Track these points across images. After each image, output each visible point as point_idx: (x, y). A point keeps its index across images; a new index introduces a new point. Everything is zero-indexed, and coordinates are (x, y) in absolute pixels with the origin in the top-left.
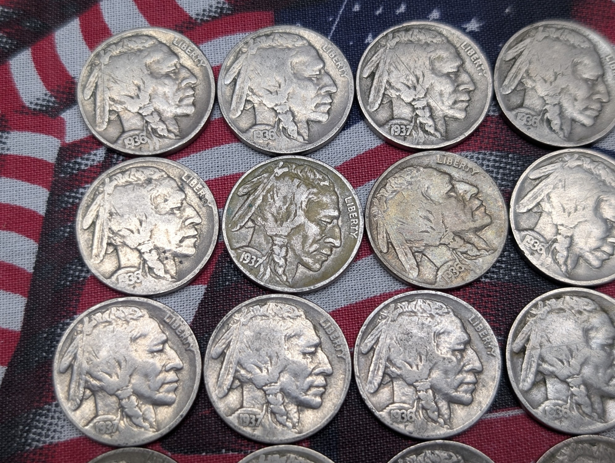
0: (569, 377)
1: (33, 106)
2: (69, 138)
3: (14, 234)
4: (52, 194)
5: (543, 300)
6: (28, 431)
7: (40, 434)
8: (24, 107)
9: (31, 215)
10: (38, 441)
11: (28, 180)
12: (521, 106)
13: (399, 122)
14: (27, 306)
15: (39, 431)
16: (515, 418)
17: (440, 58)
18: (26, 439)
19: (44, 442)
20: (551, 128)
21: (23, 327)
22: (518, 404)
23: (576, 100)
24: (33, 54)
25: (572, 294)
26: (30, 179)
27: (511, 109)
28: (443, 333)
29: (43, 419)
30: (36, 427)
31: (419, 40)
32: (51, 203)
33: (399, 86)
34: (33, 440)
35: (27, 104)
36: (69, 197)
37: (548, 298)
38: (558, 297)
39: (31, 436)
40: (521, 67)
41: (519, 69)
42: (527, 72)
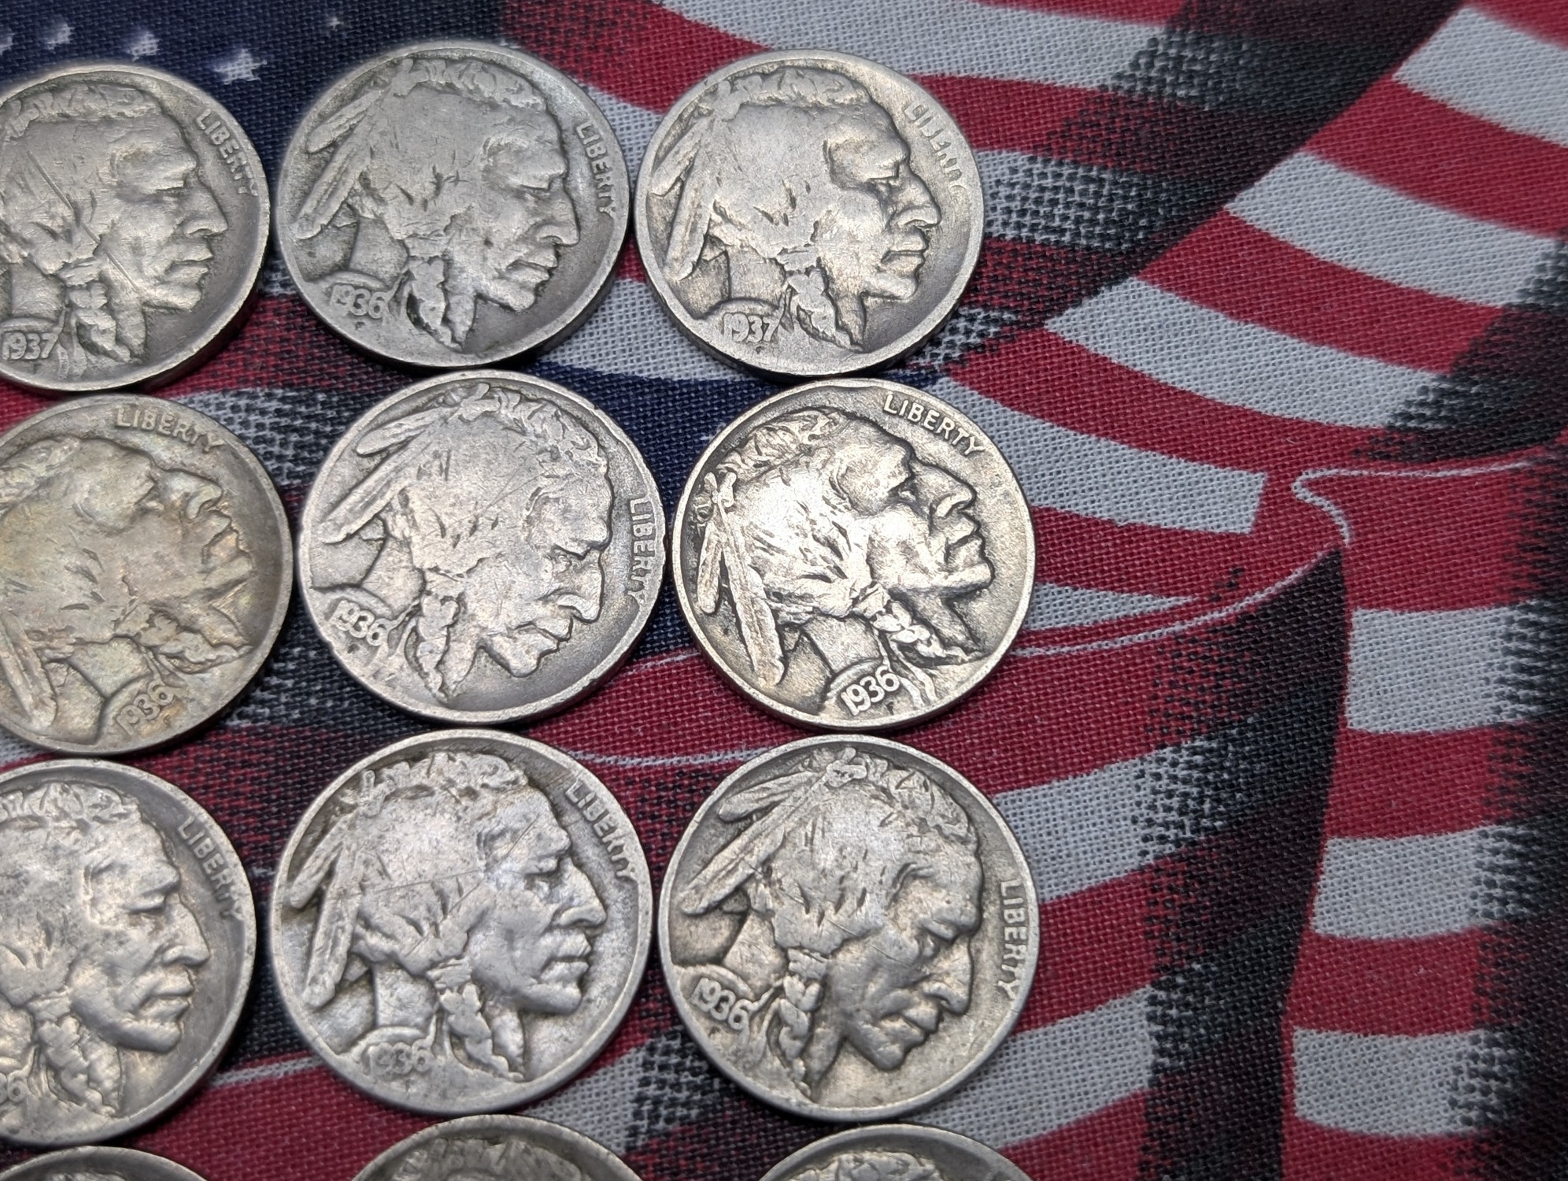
0: (433, 965)
5: (376, 768)
12: (344, 266)
13: (22, 324)
17: (138, 158)
20: (418, 322)
23: (488, 243)
25: (454, 747)
27: (312, 278)
28: (109, 868)
31: (89, 113)
33: (28, 234)
37: (389, 762)
38: (414, 756)
40: (349, 167)
41: (344, 172)
42: (364, 179)
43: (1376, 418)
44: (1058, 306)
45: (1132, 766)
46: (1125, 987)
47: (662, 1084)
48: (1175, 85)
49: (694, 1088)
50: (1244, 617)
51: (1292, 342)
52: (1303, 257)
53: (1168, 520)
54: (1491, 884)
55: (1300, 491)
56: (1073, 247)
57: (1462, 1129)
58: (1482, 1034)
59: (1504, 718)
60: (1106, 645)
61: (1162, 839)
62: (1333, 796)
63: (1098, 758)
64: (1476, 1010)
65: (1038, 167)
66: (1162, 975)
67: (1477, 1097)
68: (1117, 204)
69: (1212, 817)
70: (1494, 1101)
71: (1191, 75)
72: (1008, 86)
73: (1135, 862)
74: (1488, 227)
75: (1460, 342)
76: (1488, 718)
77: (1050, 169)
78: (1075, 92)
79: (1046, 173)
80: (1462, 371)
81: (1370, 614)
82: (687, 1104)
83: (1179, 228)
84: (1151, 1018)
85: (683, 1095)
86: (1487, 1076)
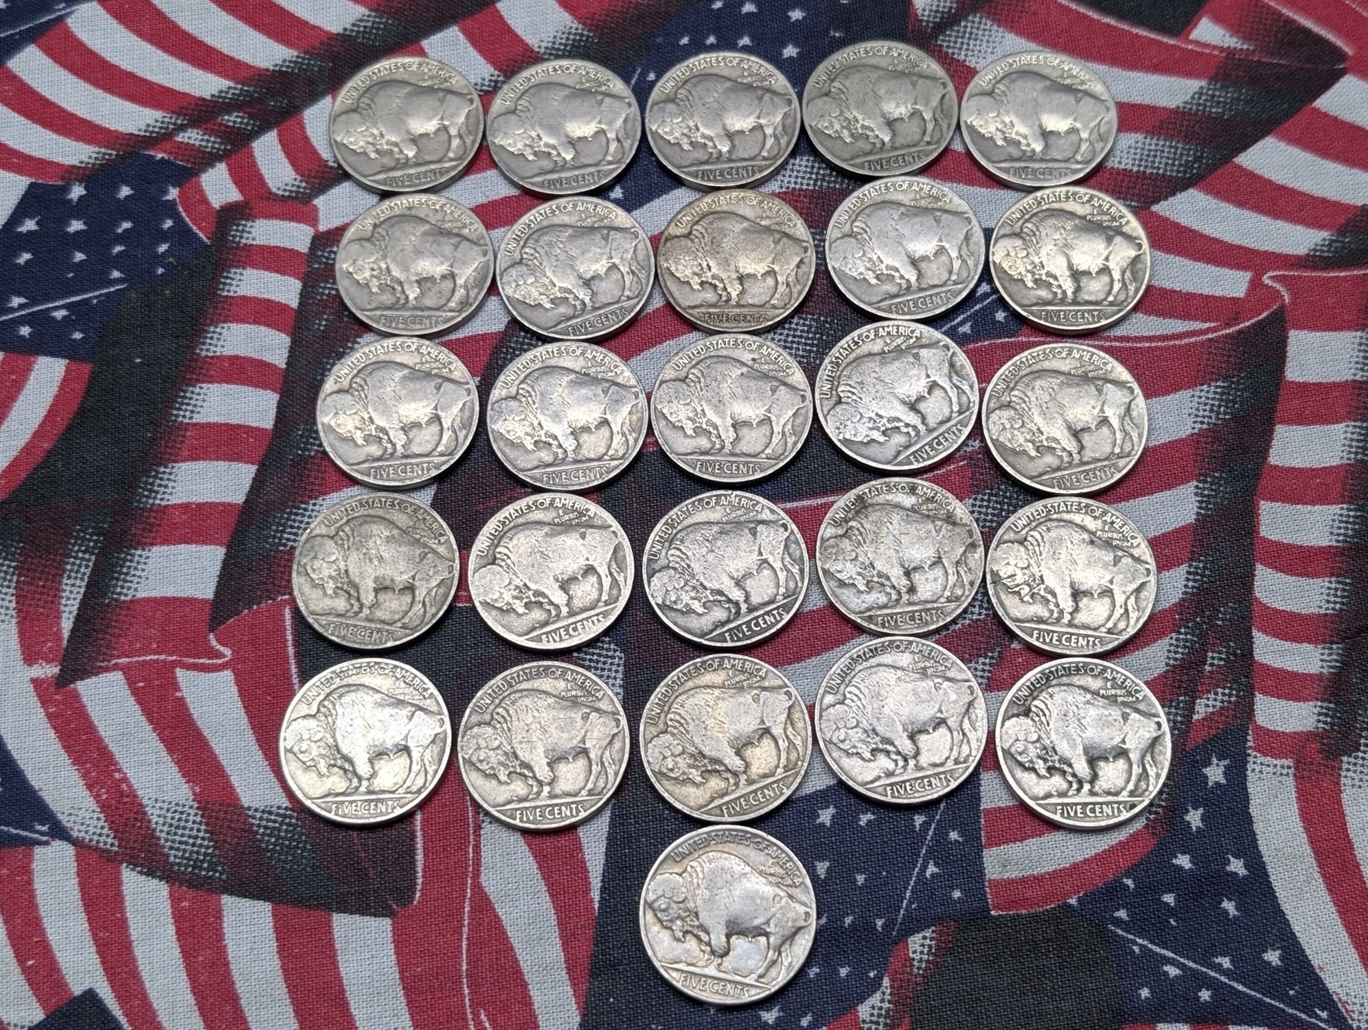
1: (280, 193)
2: (323, 227)
3: (263, 328)
4: (305, 286)
6: (283, 532)
7: (295, 534)
8: (270, 193)
9: (283, 308)
10: (294, 541)
11: (277, 272)
14: (279, 403)
15: (294, 531)
18: (281, 539)
21: (275, 425)
24: (279, 135)
26: (281, 271)
29: (299, 518)
30: (292, 527)
32: (304, 295)
34: (288, 540)
35: (274, 190)
36: (325, 288)
39: (286, 536)
43: (1302, 250)
44: (1157, 200)
45: (1189, 392)
46: (1185, 481)
47: (980, 513)
48: (1211, 107)
49: (994, 515)
50: (1240, 332)
51: (1263, 218)
52: (1269, 182)
53: (1207, 291)
54: (1351, 446)
55: (1266, 280)
56: (1164, 175)
57: (1335, 544)
58: (1345, 506)
59: (1357, 378)
60: (1177, 342)
61: (1202, 423)
62: (1279, 407)
63: (1175, 389)
64: (1344, 496)
65: (1148, 141)
66: (1201, 477)
67: (1342, 531)
68: (1184, 158)
69: (1225, 413)
70: (1350, 532)
71: (1219, 102)
72: (1134, 106)
73: (1189, 432)
74: (1355, 171)
75: (1342, 220)
76: (1350, 378)
77: (1154, 141)
78: (1165, 109)
79: (1152, 143)
80: (1342, 231)
81: (1297, 332)
83: (1212, 169)
84: (1196, 494)
85: (989, 517)
86: (1346, 522)
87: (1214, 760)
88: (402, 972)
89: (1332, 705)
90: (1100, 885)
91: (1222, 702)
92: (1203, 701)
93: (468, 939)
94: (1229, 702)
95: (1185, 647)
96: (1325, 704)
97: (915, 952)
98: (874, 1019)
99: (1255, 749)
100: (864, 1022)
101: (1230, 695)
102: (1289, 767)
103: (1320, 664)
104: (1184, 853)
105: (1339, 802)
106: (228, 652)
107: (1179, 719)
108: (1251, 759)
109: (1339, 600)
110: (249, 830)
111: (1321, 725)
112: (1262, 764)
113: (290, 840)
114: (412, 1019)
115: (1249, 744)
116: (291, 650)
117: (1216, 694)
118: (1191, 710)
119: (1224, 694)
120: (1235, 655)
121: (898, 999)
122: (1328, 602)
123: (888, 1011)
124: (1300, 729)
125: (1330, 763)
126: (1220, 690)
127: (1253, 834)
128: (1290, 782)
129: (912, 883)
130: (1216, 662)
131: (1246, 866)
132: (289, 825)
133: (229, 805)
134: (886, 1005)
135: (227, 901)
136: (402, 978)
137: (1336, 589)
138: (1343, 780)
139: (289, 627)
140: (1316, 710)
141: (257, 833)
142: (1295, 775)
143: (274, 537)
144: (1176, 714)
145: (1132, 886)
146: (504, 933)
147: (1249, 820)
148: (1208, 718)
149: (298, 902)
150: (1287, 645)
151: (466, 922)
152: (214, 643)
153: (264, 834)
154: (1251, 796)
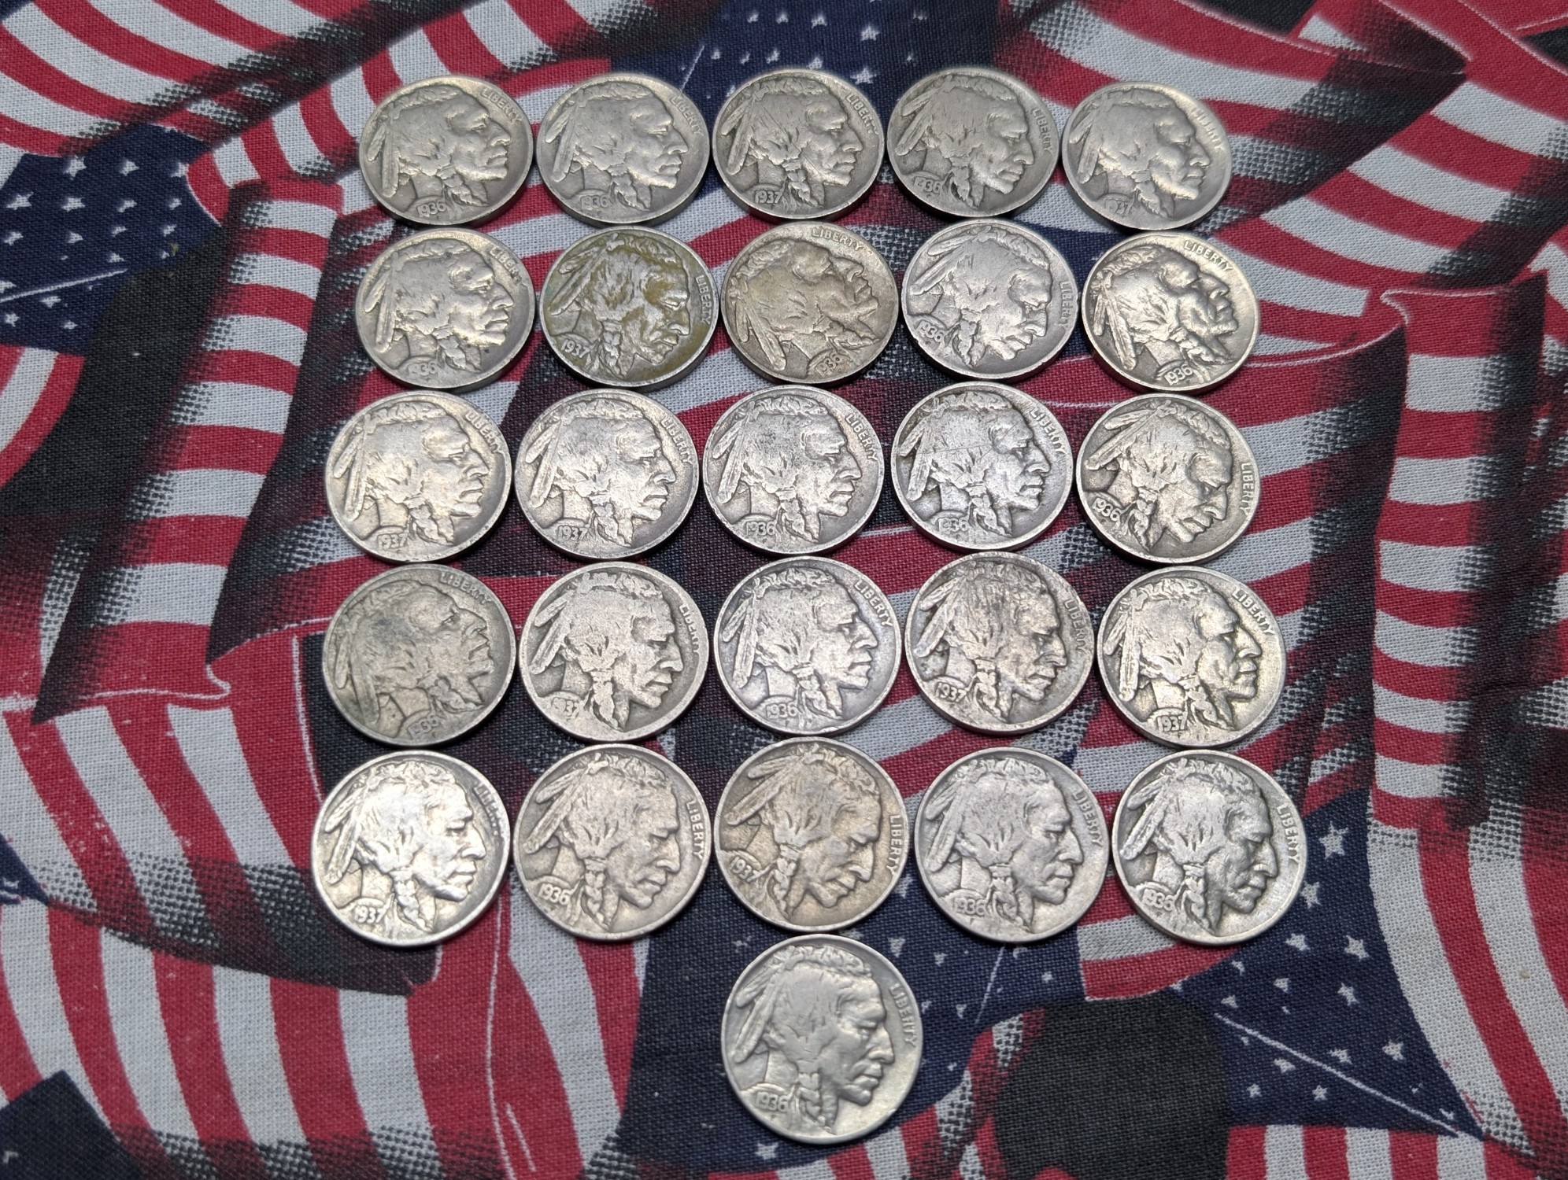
1: (302, 172)
2: (347, 210)
3: (276, 321)
4: (325, 274)
5: (940, 397)
6: (293, 551)
7: (307, 554)
8: (290, 171)
9: (299, 298)
10: (305, 561)
11: (295, 258)
12: (921, 168)
13: (765, 187)
14: (292, 405)
15: (305, 550)
16: (902, 535)
17: (820, 114)
18: (289, 559)
19: (312, 563)
20: (957, 195)
21: (287, 430)
22: (906, 519)
23: (990, 161)
24: (302, 109)
25: (976, 391)
26: (297, 257)
27: (906, 173)
28: (813, 435)
29: (311, 536)
30: (302, 546)
31: (794, 91)
32: (323, 284)
33: (766, 146)
34: (298, 560)
35: (295, 168)
36: (348, 277)
37: (946, 394)
38: (958, 393)
39: (296, 556)
40: (922, 123)
41: (920, 125)
42: (930, 129)
43: (1421, 267)
44: (1267, 208)
45: (1303, 419)
46: (1299, 516)
47: (1075, 547)
48: (1323, 110)
49: (1090, 550)
50: (1358, 354)
51: (1380, 232)
52: (1385, 193)
53: (1321, 308)
54: (1476, 483)
55: (1385, 298)
56: (1273, 182)
57: (1461, 589)
58: (1471, 548)
59: (1482, 408)
60: (1290, 363)
61: (1317, 452)
62: (1399, 438)
63: (1288, 413)
64: (1469, 537)
65: (1256, 144)
66: (1317, 512)
67: (1469, 575)
68: (1295, 164)
69: (1342, 443)
70: (1477, 577)
71: (1331, 106)
72: (1241, 106)
73: (1304, 462)
74: (1477, 185)
75: (1463, 236)
76: (1475, 408)
77: (1262, 146)
78: (1274, 111)
79: (1262, 147)
80: (1464, 248)
81: (1418, 357)
82: (1088, 557)
83: (1324, 176)
84: (1312, 531)
86: (1473, 565)
87: (1332, 829)
88: (417, 1059)
89: (1458, 769)
90: (1207, 968)
91: (1341, 763)
92: (1320, 763)
93: (493, 1022)
94: (1348, 763)
95: (1301, 702)
96: (1451, 768)
97: (999, 1042)
98: (953, 1118)
99: (1376, 816)
100: (942, 1121)
101: (1349, 756)
102: (1413, 838)
103: (1445, 722)
104: (1298, 933)
105: (1466, 877)
106: (226, 687)
107: (1294, 781)
108: (1372, 828)
109: (1464, 651)
110: (245, 892)
111: (1447, 791)
112: (1383, 834)
113: (292, 904)
114: (429, 1113)
115: (1370, 811)
116: (298, 686)
117: (1334, 754)
118: (1307, 772)
119: (1342, 755)
120: (1354, 711)
121: (980, 1094)
122: (1454, 653)
123: (969, 1109)
124: (1424, 795)
125: (1457, 833)
126: (1338, 750)
127: (1373, 913)
128: (1414, 856)
129: (997, 963)
130: (1334, 719)
131: (1367, 948)
132: (291, 887)
133: (223, 862)
134: (966, 1102)
135: (220, 973)
136: (417, 1066)
137: (1462, 640)
138: (1471, 853)
139: (296, 660)
140: (1442, 774)
141: (254, 895)
142: (1419, 846)
143: (283, 557)
144: (1290, 777)
145: (1242, 970)
146: (535, 1016)
147: (1369, 896)
148: (1326, 781)
149: (300, 976)
150: (1411, 701)
151: (492, 1003)
152: (211, 675)
153: (262, 897)
154: (1372, 870)
